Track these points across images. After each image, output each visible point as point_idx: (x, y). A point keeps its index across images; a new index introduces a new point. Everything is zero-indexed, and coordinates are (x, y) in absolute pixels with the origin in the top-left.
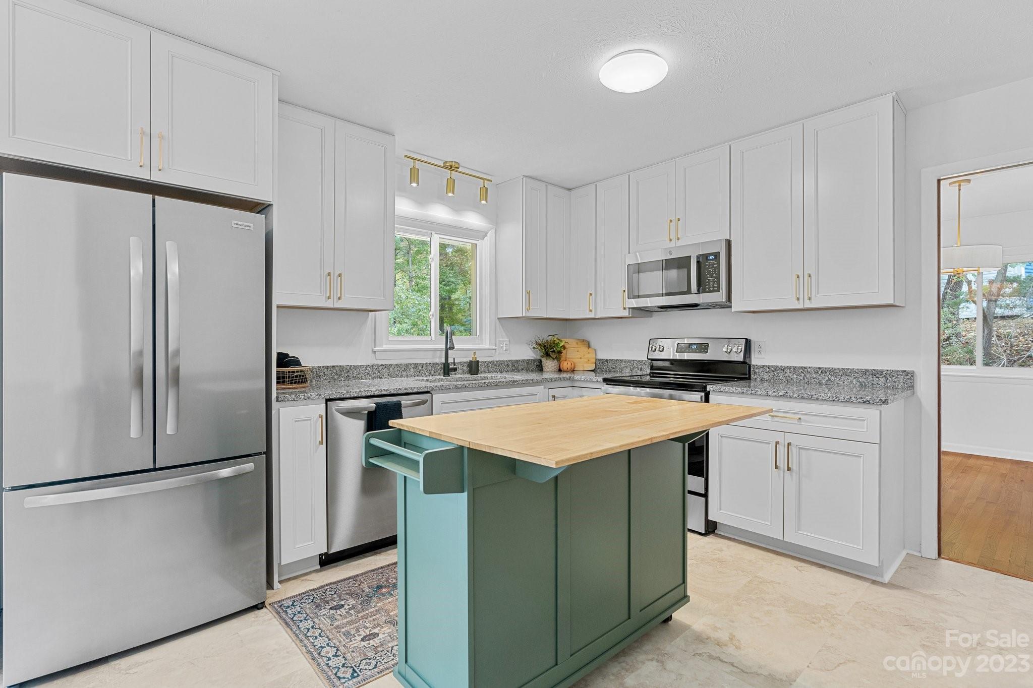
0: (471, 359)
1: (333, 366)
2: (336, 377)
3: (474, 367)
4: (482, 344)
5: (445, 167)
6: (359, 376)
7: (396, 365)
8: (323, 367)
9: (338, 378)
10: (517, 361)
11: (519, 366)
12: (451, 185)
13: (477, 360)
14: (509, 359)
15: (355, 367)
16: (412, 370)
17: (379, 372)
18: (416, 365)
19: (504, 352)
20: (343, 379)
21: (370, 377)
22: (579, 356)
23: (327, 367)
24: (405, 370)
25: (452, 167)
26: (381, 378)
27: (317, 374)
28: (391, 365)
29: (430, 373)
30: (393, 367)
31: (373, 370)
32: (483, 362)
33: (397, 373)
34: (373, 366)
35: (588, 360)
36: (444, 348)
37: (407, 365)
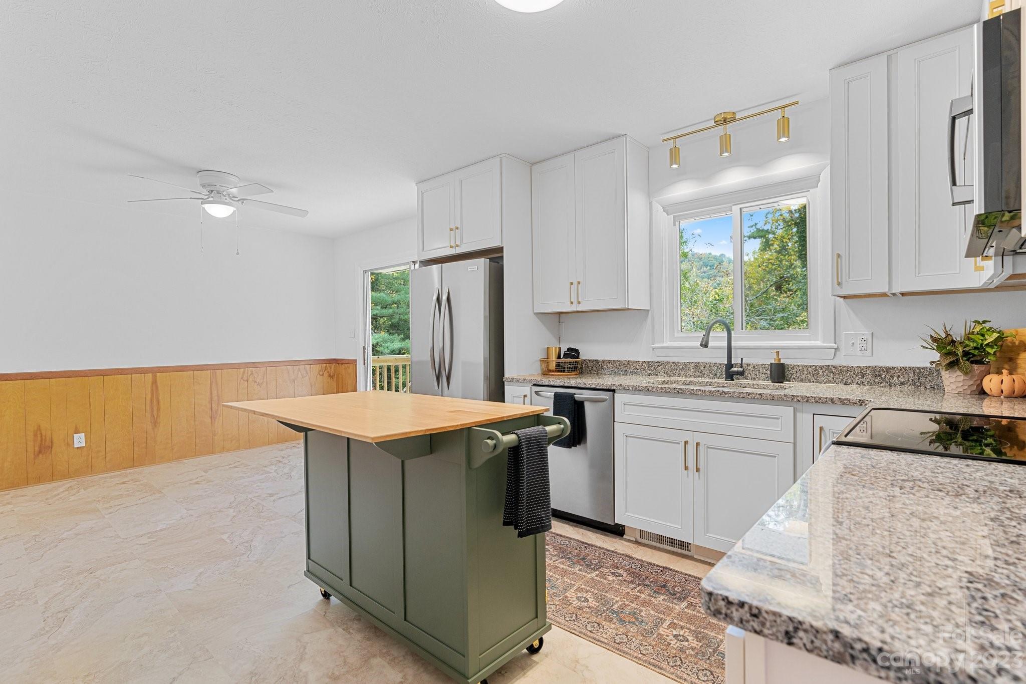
0: (773, 361)
1: (614, 361)
2: (616, 370)
3: (779, 373)
4: (818, 340)
5: (717, 123)
6: (635, 371)
7: (673, 363)
8: (606, 361)
9: (618, 372)
10: (888, 370)
11: (892, 377)
12: (725, 143)
13: (782, 361)
14: (873, 364)
15: (633, 363)
16: (692, 370)
17: (654, 368)
18: (697, 365)
19: (859, 353)
20: (622, 373)
21: (646, 374)
23: (609, 362)
24: (683, 369)
25: (725, 120)
26: (657, 375)
27: (602, 367)
28: (667, 363)
29: (716, 375)
30: (670, 365)
31: (649, 366)
32: (806, 366)
33: (674, 372)
34: (648, 362)
36: (726, 345)
37: (685, 364)
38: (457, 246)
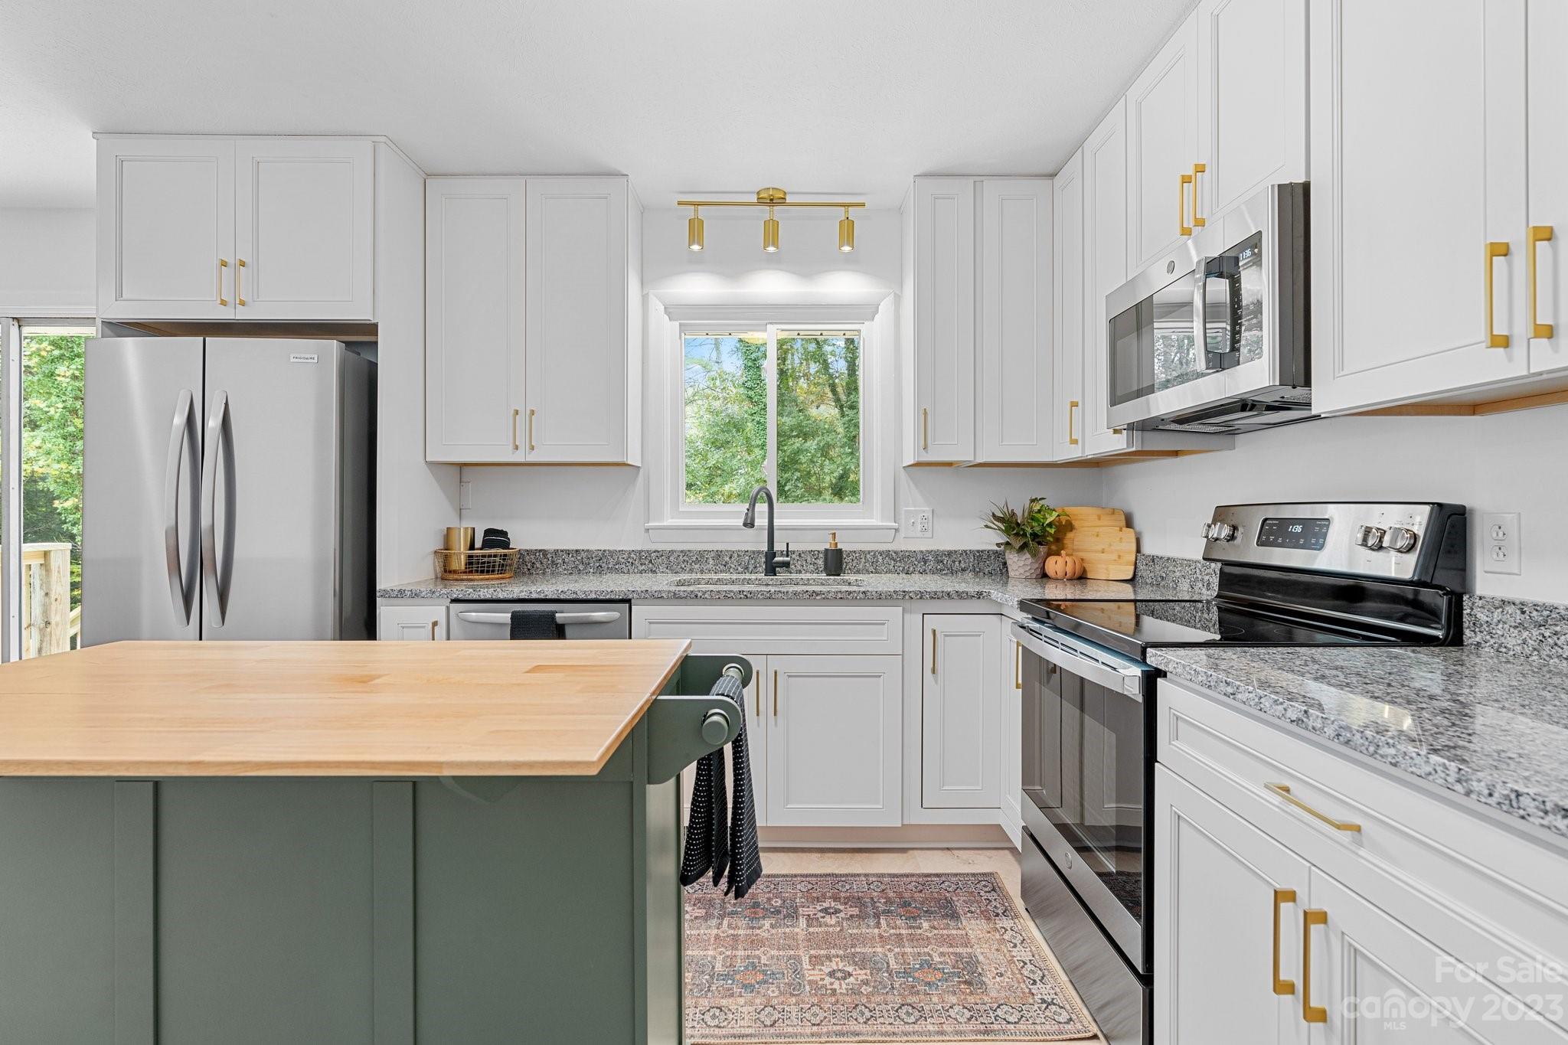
0: (828, 547)
1: (577, 551)
2: (581, 567)
3: (835, 562)
4: (873, 518)
5: (761, 202)
6: (617, 567)
7: (682, 551)
8: (562, 551)
9: (585, 569)
10: (950, 553)
11: (954, 562)
12: (771, 235)
13: (839, 547)
14: (934, 548)
15: (612, 553)
16: (711, 561)
17: (651, 562)
18: (719, 554)
19: (920, 534)
20: (592, 570)
21: (636, 570)
22: (1100, 547)
23: (568, 552)
24: (697, 561)
25: (772, 200)
26: (654, 572)
27: (553, 562)
28: (672, 552)
29: (747, 568)
30: (675, 555)
31: (640, 559)
32: (864, 552)
33: (683, 566)
34: (640, 552)
35: (1119, 557)
36: (767, 524)
37: (701, 553)
38: (243, 303)
